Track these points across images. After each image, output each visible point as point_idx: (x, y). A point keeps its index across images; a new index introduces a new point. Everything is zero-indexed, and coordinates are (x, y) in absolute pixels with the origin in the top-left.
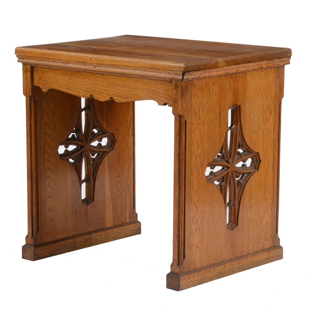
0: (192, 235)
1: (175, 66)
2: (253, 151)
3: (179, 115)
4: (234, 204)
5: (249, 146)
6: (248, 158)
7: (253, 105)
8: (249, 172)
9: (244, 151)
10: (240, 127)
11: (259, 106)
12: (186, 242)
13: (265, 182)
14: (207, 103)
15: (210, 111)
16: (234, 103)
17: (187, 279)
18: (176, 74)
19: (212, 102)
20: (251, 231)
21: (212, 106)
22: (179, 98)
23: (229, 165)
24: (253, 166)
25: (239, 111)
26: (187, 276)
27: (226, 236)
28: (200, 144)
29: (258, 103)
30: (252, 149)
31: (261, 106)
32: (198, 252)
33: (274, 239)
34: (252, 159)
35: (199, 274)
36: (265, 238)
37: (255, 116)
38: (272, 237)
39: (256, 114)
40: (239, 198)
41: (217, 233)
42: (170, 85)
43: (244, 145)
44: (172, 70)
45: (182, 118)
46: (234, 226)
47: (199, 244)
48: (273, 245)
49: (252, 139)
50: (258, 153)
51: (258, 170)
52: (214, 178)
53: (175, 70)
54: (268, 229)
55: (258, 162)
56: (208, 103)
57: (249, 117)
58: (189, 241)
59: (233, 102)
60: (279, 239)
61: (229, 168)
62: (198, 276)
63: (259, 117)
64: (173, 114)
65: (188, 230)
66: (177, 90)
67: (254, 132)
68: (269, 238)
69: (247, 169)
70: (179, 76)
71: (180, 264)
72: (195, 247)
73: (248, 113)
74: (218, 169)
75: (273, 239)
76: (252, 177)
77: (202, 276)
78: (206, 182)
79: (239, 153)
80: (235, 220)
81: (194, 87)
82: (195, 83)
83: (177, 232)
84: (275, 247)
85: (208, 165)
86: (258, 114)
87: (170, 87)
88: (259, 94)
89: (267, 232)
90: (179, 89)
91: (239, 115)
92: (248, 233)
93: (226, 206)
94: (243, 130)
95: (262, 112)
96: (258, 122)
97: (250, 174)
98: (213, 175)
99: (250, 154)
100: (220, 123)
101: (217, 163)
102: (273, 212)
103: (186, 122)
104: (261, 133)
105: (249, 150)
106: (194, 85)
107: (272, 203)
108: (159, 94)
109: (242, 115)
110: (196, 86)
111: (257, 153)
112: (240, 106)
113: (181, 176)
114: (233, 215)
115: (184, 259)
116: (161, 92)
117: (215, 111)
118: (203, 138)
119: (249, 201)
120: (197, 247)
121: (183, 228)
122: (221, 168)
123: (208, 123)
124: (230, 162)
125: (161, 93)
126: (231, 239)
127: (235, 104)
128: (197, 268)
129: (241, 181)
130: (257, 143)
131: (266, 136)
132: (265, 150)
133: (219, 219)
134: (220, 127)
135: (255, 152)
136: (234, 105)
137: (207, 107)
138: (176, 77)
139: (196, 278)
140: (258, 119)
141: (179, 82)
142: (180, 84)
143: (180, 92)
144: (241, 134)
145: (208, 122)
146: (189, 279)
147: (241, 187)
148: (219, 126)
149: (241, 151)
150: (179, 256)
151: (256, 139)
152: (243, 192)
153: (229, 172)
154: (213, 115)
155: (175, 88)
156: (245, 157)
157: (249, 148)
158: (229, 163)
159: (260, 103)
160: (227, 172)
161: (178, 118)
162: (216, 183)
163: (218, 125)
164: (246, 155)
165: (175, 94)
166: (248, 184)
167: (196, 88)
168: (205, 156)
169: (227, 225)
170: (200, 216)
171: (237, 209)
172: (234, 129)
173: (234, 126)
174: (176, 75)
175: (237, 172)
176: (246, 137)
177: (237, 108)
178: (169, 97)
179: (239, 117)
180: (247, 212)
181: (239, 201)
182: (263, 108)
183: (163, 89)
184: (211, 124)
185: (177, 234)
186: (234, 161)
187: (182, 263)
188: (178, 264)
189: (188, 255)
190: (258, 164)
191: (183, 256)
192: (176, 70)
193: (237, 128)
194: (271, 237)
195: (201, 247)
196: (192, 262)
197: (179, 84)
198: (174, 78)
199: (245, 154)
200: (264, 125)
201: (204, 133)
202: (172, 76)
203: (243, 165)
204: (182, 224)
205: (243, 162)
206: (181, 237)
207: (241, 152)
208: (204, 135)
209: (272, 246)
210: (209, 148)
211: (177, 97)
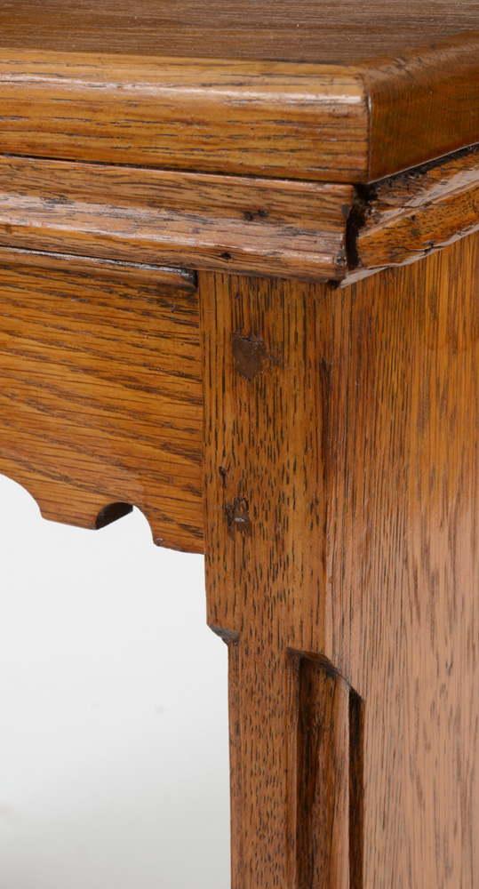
1: (247, 108)
3: (291, 653)
18: (251, 214)
22: (297, 481)
42: (164, 326)
44: (198, 156)
45: (321, 686)
53: (236, 159)
64: (219, 633)
66: (260, 391)
70: (302, 241)
81: (421, 324)
82: (429, 285)
87: (165, 343)
90: (286, 383)
103: (356, 702)
106: (422, 305)
108: (47, 409)
110: (435, 317)
116: (68, 396)
125: (63, 403)
138: (256, 241)
141: (294, 299)
142: (296, 327)
143: (298, 418)
155: (237, 370)
165: (237, 430)
167: (436, 331)
174: (256, 227)
178: (165, 447)
183: (85, 359)
192: (259, 162)
197: (286, 323)
198: (226, 255)
202: (208, 240)
211: (264, 461)
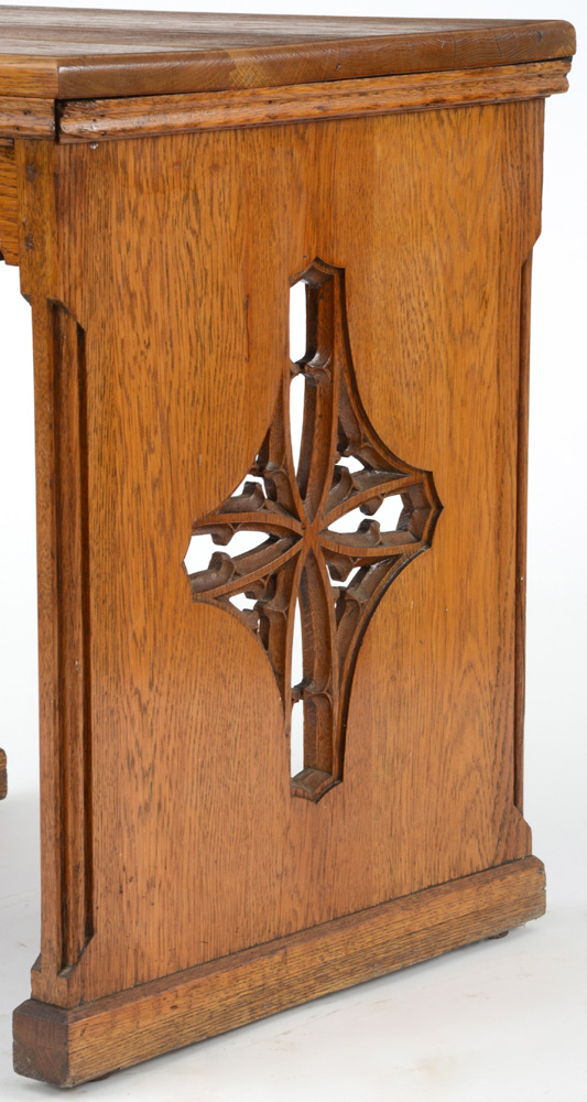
0: (125, 834)
1: (22, 71)
2: (408, 466)
3: (49, 301)
4: (325, 692)
5: (387, 442)
6: (384, 495)
7: (403, 267)
8: (390, 553)
9: (368, 467)
10: (344, 360)
11: (431, 273)
12: (95, 868)
13: (462, 594)
14: (184, 252)
15: (199, 288)
16: (314, 257)
17: (102, 1029)
18: (26, 112)
19: (209, 247)
20: (404, 804)
21: (208, 267)
22: (48, 224)
23: (296, 527)
24: (410, 527)
25: (337, 292)
26: (103, 1016)
27: (288, 828)
28: (156, 432)
29: (427, 261)
30: (400, 456)
31: (440, 271)
32: (157, 906)
33: (505, 831)
34: (406, 498)
35: (163, 1002)
36: (464, 830)
37: (412, 317)
38: (498, 824)
39: (416, 305)
40: (347, 666)
41: (245, 819)
42: (8, 166)
43: (365, 440)
44: (8, 90)
45: (63, 317)
46: (325, 783)
47: (161, 871)
48: (501, 855)
49: (400, 416)
50: (430, 474)
51: (429, 544)
52: (226, 581)
53: (21, 91)
54: (478, 792)
55: (428, 514)
56: (190, 252)
57: (387, 317)
58: (111, 860)
59: (310, 250)
60: (528, 829)
61: (295, 537)
62: (159, 1013)
63: (430, 320)
64: (27, 297)
65: (105, 814)
66: (35, 187)
67: (407, 385)
68: (485, 825)
69: (381, 544)
70: (41, 122)
71: (71, 964)
72: (141, 884)
73: (383, 303)
74: (245, 542)
75: (501, 830)
76: (402, 575)
77: (175, 1012)
78: (187, 599)
79: (341, 474)
80: (330, 758)
81: (116, 173)
82: (120, 157)
83: (53, 823)
84: (510, 862)
85: (200, 527)
86: (426, 305)
87: (8, 174)
88: (431, 219)
89: (474, 801)
90: (44, 183)
91: (338, 308)
92: (388, 815)
93: (288, 700)
94: (361, 376)
95: (446, 300)
96: (429, 340)
97: (393, 563)
98: (223, 569)
99: (393, 479)
100: (249, 343)
101: (243, 517)
102: (499, 719)
103: (81, 333)
104: (441, 390)
105: (389, 460)
106: (116, 167)
107: (493, 683)
109: (352, 310)
110: (126, 172)
111: (424, 475)
112: (342, 272)
113: (66, 575)
114: (321, 738)
115: (87, 943)
117: (223, 288)
118: (169, 408)
119: (393, 678)
120: (150, 885)
121: (81, 806)
122: (262, 537)
123: (194, 340)
124: (301, 514)
126: (314, 841)
127: (317, 259)
128: (154, 976)
129: (357, 595)
130: (422, 430)
131: (464, 402)
132: (461, 462)
133: (256, 755)
134: (248, 359)
135: (416, 470)
136: (317, 266)
137: (187, 268)
138: (26, 122)
139: (149, 1021)
140: (427, 327)
141: (45, 149)
142: (46, 159)
143: (48, 197)
144: (349, 390)
145: (193, 335)
146: (114, 1027)
147: (356, 620)
148: (245, 354)
149: (352, 464)
150: (68, 926)
151: (418, 416)
152: (366, 639)
153: (299, 553)
154: (217, 304)
155: (28, 179)
156: (372, 492)
157: (388, 452)
158: (298, 518)
159: (434, 257)
160: (287, 556)
161: (45, 316)
162: (242, 602)
163: (240, 348)
164: (375, 481)
165: (28, 205)
166: (383, 604)
167: (127, 179)
168: (182, 485)
169: (296, 779)
170: (163, 751)
171: (336, 711)
172: (318, 369)
173: (317, 355)
174: (28, 118)
175: (338, 555)
176: (370, 403)
177: (331, 278)
178: (8, 220)
179: (338, 319)
180: (385, 722)
181: (344, 680)
182: (449, 279)
184: (207, 346)
185: (53, 831)
186: (321, 508)
187: (79, 957)
188: (63, 965)
189: (108, 921)
190: (429, 522)
191: (82, 930)
192: (26, 91)
193: (331, 367)
194: (493, 821)
195: (169, 885)
196: (131, 952)
197: (43, 159)
198: (18, 128)
199: (372, 478)
200: (456, 354)
201: (175, 385)
202: (12, 122)
203: (366, 526)
204: (75, 788)
205: (362, 510)
206: (74, 842)
207: (351, 471)
208: (174, 393)
209: (499, 861)
210: (200, 452)
211: (37, 217)
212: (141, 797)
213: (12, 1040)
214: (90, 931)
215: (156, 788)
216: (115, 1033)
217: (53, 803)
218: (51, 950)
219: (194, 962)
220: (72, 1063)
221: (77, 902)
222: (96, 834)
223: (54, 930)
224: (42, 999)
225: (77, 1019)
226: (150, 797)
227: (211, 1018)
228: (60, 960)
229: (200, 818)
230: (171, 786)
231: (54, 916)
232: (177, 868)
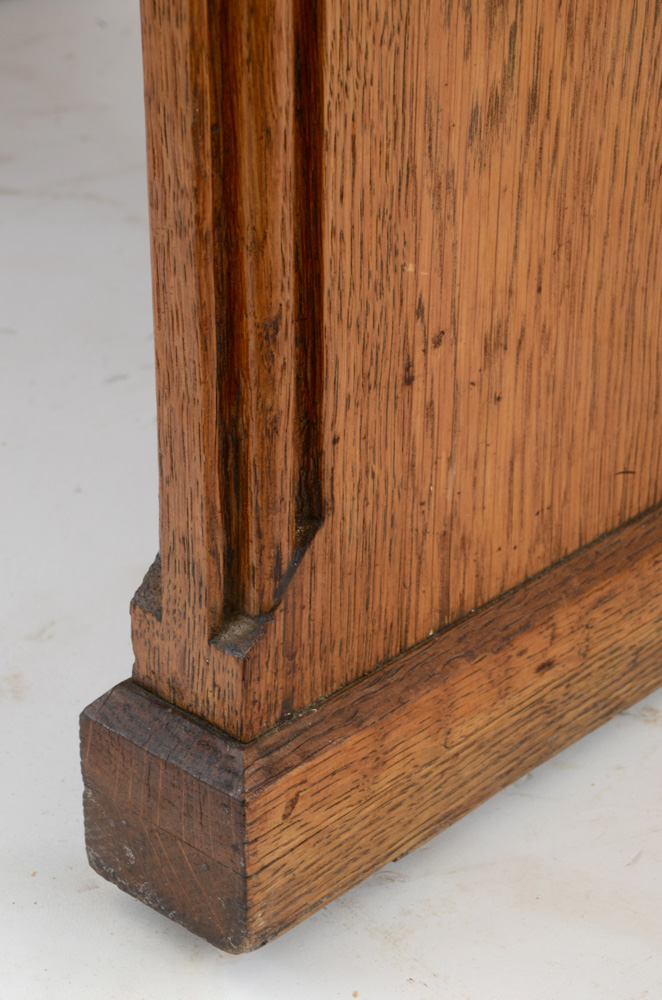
0: (427, 202)
12: (329, 320)
17: (347, 780)
26: (355, 744)
32: (510, 410)
35: (517, 662)
47: (525, 299)
58: (379, 290)
62: (503, 695)
65: (364, 143)
71: (253, 608)
72: (469, 346)
77: (549, 676)
83: (187, 180)
115: (303, 543)
120: (493, 345)
121: (285, 123)
128: (492, 589)
139: (479, 721)
146: (381, 764)
150: (243, 501)
185: (187, 207)
187: (279, 593)
188: (232, 607)
189: (368, 472)
191: (286, 511)
195: (545, 337)
196: (431, 545)
204: (262, 59)
206: (260, 246)
212: (478, 77)
213: (81, 788)
214: (312, 508)
215: (525, 44)
216: (385, 778)
217: (186, 108)
218: (189, 566)
219: (596, 526)
220: (257, 898)
221: (271, 432)
222: (334, 213)
223: (198, 512)
224: (164, 688)
225: (272, 774)
226: (507, 78)
227: (635, 664)
228: (218, 600)
229: (644, 126)
230: (570, 34)
231: (199, 472)
232: (570, 285)
